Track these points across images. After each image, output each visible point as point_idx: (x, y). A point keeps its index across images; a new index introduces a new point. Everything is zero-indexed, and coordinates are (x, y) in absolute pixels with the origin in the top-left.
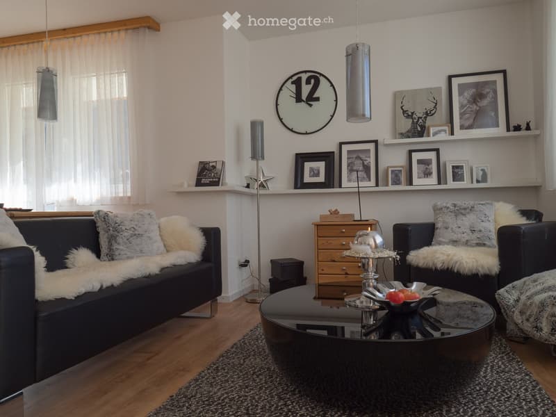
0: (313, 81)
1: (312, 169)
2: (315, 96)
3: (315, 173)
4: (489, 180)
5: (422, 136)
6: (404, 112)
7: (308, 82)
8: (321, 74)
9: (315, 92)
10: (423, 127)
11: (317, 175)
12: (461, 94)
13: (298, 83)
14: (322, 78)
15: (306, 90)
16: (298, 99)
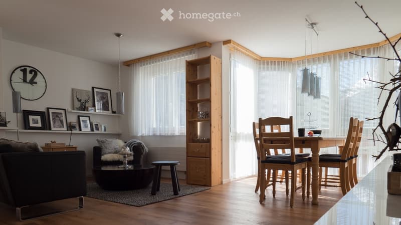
0: (33, 73)
1: (33, 120)
2: (35, 81)
3: (36, 122)
4: (107, 130)
5: (84, 110)
6: (77, 99)
7: (31, 72)
8: (38, 71)
9: (35, 79)
10: (85, 106)
11: (37, 122)
12: (97, 95)
13: (24, 71)
14: (38, 73)
15: (29, 77)
16: (25, 80)
